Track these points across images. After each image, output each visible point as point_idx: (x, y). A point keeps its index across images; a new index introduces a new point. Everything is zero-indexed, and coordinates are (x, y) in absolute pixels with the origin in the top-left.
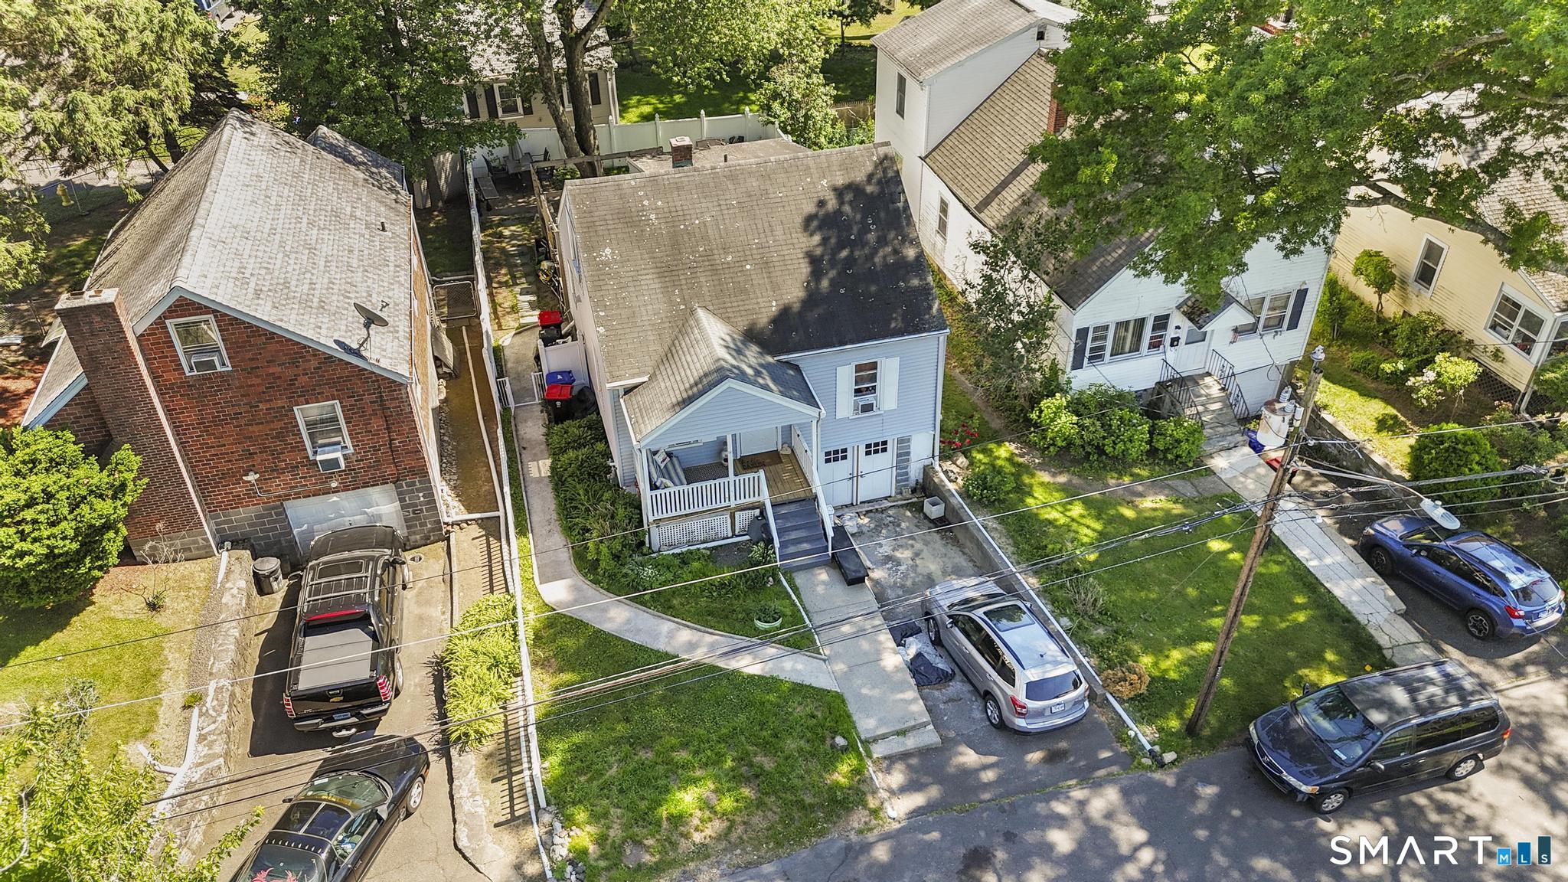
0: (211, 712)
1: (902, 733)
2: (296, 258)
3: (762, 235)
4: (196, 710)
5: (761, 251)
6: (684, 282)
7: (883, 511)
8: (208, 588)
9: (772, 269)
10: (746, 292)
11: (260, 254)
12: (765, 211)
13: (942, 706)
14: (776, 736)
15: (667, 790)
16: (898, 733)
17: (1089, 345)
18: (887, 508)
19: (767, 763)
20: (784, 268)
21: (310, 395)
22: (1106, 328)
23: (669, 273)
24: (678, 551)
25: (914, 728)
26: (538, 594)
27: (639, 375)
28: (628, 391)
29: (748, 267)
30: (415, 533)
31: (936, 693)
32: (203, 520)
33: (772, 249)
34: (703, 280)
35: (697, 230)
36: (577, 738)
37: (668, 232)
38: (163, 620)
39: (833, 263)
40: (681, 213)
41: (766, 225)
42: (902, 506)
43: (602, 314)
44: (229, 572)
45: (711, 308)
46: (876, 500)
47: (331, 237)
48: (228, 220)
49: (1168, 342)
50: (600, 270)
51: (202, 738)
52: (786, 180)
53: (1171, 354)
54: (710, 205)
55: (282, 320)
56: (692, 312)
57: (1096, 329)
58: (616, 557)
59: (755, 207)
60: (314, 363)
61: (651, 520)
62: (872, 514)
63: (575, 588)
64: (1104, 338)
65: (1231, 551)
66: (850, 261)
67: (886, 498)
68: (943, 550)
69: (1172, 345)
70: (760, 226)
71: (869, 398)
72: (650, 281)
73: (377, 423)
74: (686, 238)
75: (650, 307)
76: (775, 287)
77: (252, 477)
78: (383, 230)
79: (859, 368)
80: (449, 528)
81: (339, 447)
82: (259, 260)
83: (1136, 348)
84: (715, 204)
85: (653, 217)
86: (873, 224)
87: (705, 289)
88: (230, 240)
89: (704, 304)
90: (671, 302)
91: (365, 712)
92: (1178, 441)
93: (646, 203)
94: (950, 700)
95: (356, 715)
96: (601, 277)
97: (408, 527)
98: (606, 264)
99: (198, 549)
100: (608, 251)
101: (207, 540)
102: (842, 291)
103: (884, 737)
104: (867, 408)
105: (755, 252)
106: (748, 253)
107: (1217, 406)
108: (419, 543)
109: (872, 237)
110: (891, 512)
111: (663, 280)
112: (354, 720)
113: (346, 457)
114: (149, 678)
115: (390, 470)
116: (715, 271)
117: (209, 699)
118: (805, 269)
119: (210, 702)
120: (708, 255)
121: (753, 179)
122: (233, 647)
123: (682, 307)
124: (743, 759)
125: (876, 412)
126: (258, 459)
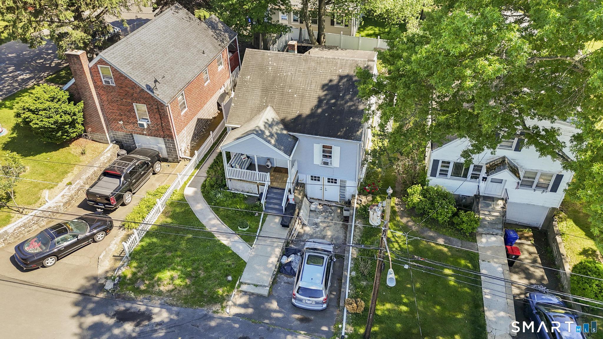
0: (71, 189)
1: (256, 286)
2: (156, 55)
3: (306, 85)
4: (68, 187)
5: (303, 91)
6: (269, 95)
7: (330, 206)
8: (100, 153)
9: (304, 99)
10: (290, 105)
11: (143, 51)
12: (312, 76)
13: (282, 283)
14: (211, 267)
15: (164, 268)
16: (254, 285)
17: (439, 168)
18: (333, 206)
19: (202, 274)
20: (308, 100)
21: (138, 101)
22: (449, 163)
23: (266, 91)
24: (236, 192)
25: (261, 286)
26: (184, 189)
27: (238, 124)
28: (233, 129)
29: (295, 96)
30: (170, 157)
31: (285, 278)
32: (106, 131)
33: (308, 91)
34: (277, 96)
35: (283, 77)
36: (155, 240)
37: (273, 76)
38: (83, 158)
39: (327, 103)
40: (281, 69)
41: (310, 82)
42: (339, 207)
43: (236, 99)
44: (109, 150)
45: (274, 107)
46: (331, 201)
47: (178, 52)
48: (141, 38)
49: (481, 178)
50: (243, 83)
51: (63, 195)
52: (326, 66)
53: (482, 184)
54: (293, 69)
55: (131, 74)
56: (267, 106)
57: (443, 162)
58: (212, 186)
59: (309, 74)
60: (138, 90)
61: (228, 178)
62: (325, 206)
63: (196, 193)
64: (448, 167)
65: (451, 276)
66: (334, 104)
67: (335, 202)
68: (339, 229)
69: (483, 180)
70: (307, 81)
71: (328, 160)
72: (258, 92)
73: (157, 116)
74: (278, 79)
75: (253, 101)
76: (301, 106)
77: (121, 122)
78: (204, 53)
79: (324, 147)
80: (181, 159)
81: (147, 121)
82: (141, 53)
83: (465, 176)
84: (295, 69)
85: (270, 68)
86: (352, 92)
87: (276, 100)
88: (134, 44)
89: (272, 105)
90: (261, 101)
91: (106, 206)
92: (463, 222)
93: (270, 63)
94: (288, 283)
95: (105, 206)
96: (242, 86)
97: (168, 154)
98: (246, 82)
99: (105, 140)
100: (249, 77)
101: (107, 138)
102: (326, 115)
103: (249, 284)
104: (326, 163)
105: (301, 91)
106: (298, 90)
107: (497, 214)
108: (171, 161)
109: (348, 97)
110: (333, 208)
111: (263, 92)
112: (103, 207)
113: (148, 125)
114: (65, 173)
115: (162, 133)
116: (282, 94)
117: (74, 185)
118: (315, 102)
119: (73, 186)
120: (283, 88)
121: (313, 63)
122: (91, 173)
123: (265, 104)
124: (196, 269)
125: (329, 166)
126: (123, 117)
